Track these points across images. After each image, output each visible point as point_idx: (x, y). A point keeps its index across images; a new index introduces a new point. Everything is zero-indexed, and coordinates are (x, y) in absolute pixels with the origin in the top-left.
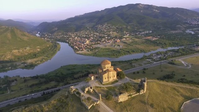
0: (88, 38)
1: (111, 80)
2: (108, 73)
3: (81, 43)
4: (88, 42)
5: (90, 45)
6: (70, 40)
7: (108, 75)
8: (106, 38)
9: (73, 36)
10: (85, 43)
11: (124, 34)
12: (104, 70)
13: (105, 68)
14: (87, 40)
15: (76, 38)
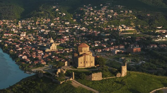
0: (57, 38)
1: (88, 65)
2: (85, 57)
3: (36, 48)
4: (54, 47)
5: (61, 54)
6: (7, 40)
7: (85, 59)
8: (106, 40)
9: (16, 29)
10: (47, 50)
11: (157, 34)
12: (81, 53)
13: (82, 52)
14: (52, 41)
15: (24, 35)
